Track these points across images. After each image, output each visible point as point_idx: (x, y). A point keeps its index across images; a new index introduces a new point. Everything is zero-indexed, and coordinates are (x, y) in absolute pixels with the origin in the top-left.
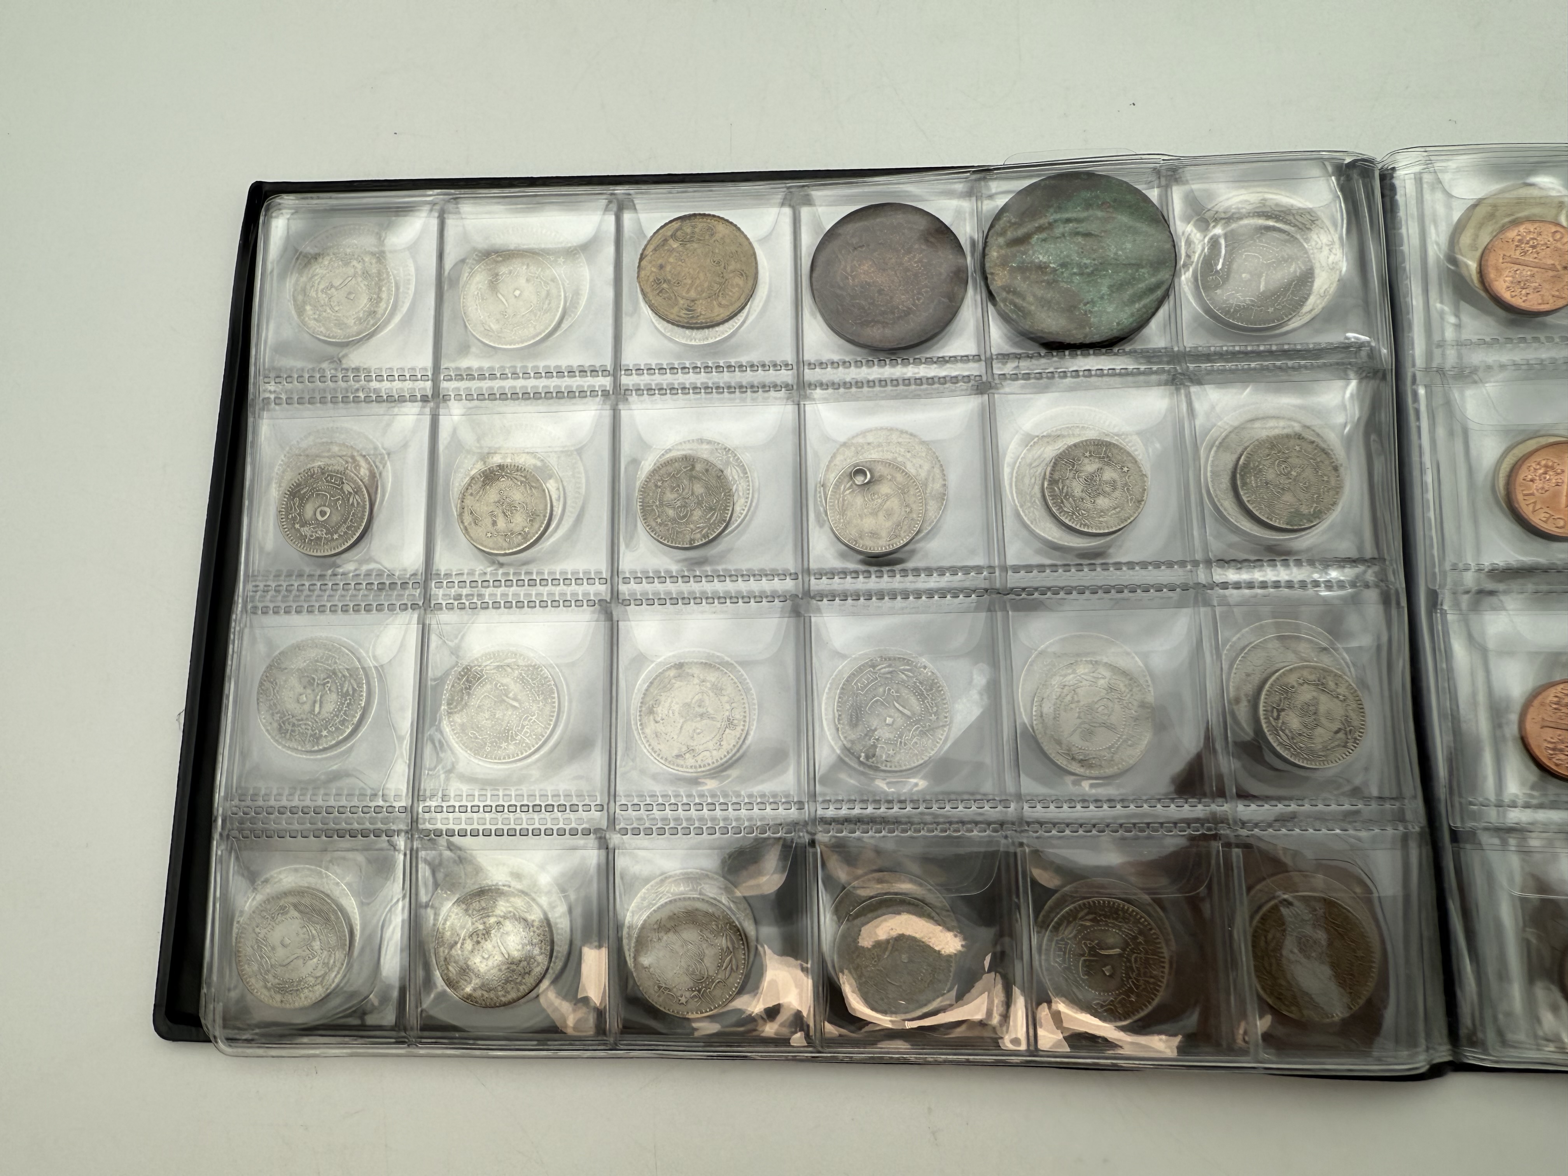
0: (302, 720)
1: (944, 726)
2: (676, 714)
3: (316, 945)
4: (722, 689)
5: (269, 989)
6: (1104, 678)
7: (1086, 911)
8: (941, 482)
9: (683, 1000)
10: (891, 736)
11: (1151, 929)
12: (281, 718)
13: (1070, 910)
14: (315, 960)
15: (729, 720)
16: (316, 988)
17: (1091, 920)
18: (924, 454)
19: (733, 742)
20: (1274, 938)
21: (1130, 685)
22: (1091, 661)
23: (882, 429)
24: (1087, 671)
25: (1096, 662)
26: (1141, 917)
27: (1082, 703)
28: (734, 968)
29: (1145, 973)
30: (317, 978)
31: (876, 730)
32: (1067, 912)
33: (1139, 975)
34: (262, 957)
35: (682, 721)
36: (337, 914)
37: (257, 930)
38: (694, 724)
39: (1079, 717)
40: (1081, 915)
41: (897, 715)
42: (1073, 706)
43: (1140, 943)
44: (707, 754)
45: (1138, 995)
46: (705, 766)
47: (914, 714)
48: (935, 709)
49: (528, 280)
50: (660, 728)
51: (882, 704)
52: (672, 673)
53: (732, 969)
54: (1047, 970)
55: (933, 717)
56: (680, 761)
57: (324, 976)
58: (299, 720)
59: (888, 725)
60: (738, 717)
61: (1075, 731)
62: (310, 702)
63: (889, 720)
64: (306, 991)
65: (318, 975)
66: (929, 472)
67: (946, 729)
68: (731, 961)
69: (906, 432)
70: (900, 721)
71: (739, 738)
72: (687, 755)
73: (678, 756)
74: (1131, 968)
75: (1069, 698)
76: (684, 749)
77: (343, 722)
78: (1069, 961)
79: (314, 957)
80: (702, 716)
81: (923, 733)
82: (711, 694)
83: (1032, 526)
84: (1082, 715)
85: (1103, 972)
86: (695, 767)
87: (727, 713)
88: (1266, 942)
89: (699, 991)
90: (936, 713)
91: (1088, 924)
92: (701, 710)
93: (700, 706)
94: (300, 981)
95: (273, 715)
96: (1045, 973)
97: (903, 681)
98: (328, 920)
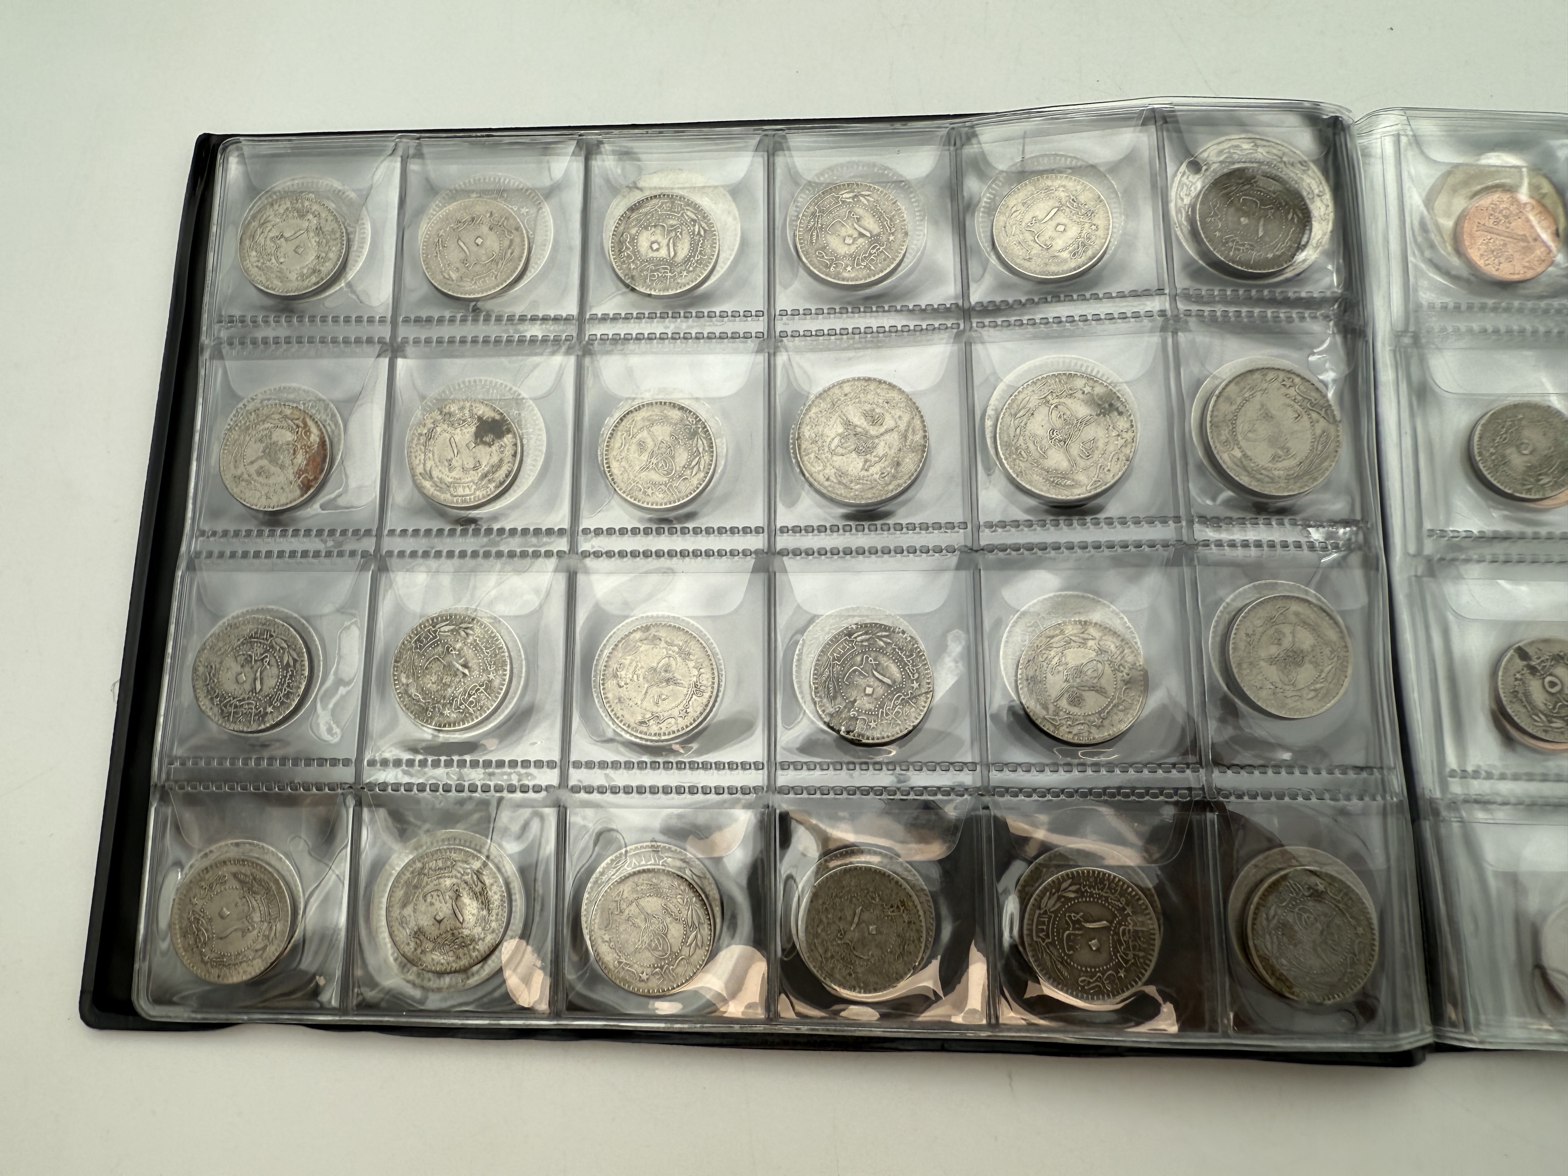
0: (244, 700)
1: (927, 693)
2: (641, 678)
3: (257, 917)
4: (689, 654)
5: (205, 963)
6: (1094, 639)
7: (1069, 881)
8: (920, 434)
9: (644, 976)
10: (872, 707)
11: (1139, 899)
12: (221, 701)
13: (1053, 881)
14: (255, 932)
15: (696, 686)
16: (255, 962)
17: (1074, 892)
18: (903, 405)
19: (700, 709)
20: (1276, 914)
21: (1121, 646)
22: (1080, 622)
23: (859, 379)
24: (1075, 631)
25: (1086, 622)
26: (1129, 887)
27: (1070, 666)
28: (700, 944)
29: (1134, 947)
30: (257, 951)
31: (855, 701)
32: (1049, 884)
33: (1128, 948)
34: (199, 930)
35: (646, 685)
36: (279, 883)
37: (195, 901)
38: (658, 690)
39: (1067, 681)
40: (1064, 885)
41: (877, 683)
42: (1060, 668)
43: (1128, 915)
44: (673, 721)
45: (1127, 970)
46: (669, 734)
47: (894, 682)
48: (916, 676)
49: (491, 229)
50: (623, 692)
51: (861, 674)
52: (638, 635)
53: (697, 945)
54: (1030, 945)
55: (915, 685)
56: (643, 728)
57: (264, 948)
58: (240, 701)
59: (867, 695)
60: (705, 682)
61: (1062, 695)
62: (250, 680)
63: (869, 690)
64: (244, 965)
65: (259, 947)
66: (909, 424)
67: (930, 696)
68: (696, 936)
69: (885, 382)
70: (880, 690)
71: (707, 706)
72: (652, 722)
73: (642, 723)
74: (1119, 941)
75: (1056, 660)
76: (648, 715)
77: (287, 696)
78: (1053, 936)
79: (254, 928)
80: (668, 681)
81: (905, 702)
82: (679, 659)
83: (1018, 479)
84: (1070, 677)
85: (1090, 947)
86: (659, 735)
87: (695, 679)
88: (1267, 919)
89: (661, 968)
90: (917, 680)
91: (1072, 895)
92: (668, 675)
93: (666, 671)
94: (239, 954)
95: (212, 699)
96: (1028, 949)
97: (882, 648)
98: (268, 890)
